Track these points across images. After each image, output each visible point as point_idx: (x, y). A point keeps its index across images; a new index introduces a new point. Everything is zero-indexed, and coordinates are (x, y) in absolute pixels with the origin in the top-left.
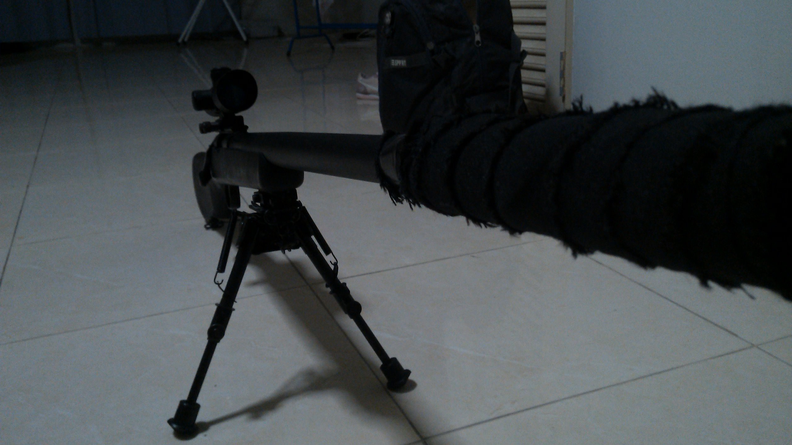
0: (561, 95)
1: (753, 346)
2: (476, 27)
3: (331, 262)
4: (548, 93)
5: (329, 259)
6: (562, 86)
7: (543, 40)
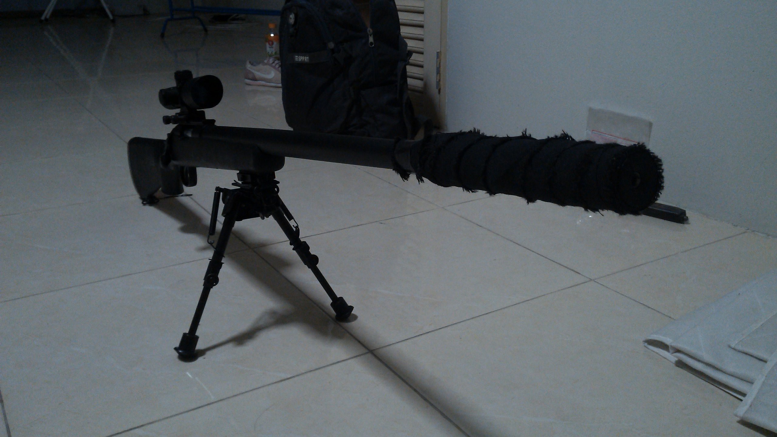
0: (437, 88)
1: (591, 280)
2: (370, 30)
3: (293, 226)
4: (426, 85)
5: (292, 223)
6: (438, 81)
7: (422, 40)
